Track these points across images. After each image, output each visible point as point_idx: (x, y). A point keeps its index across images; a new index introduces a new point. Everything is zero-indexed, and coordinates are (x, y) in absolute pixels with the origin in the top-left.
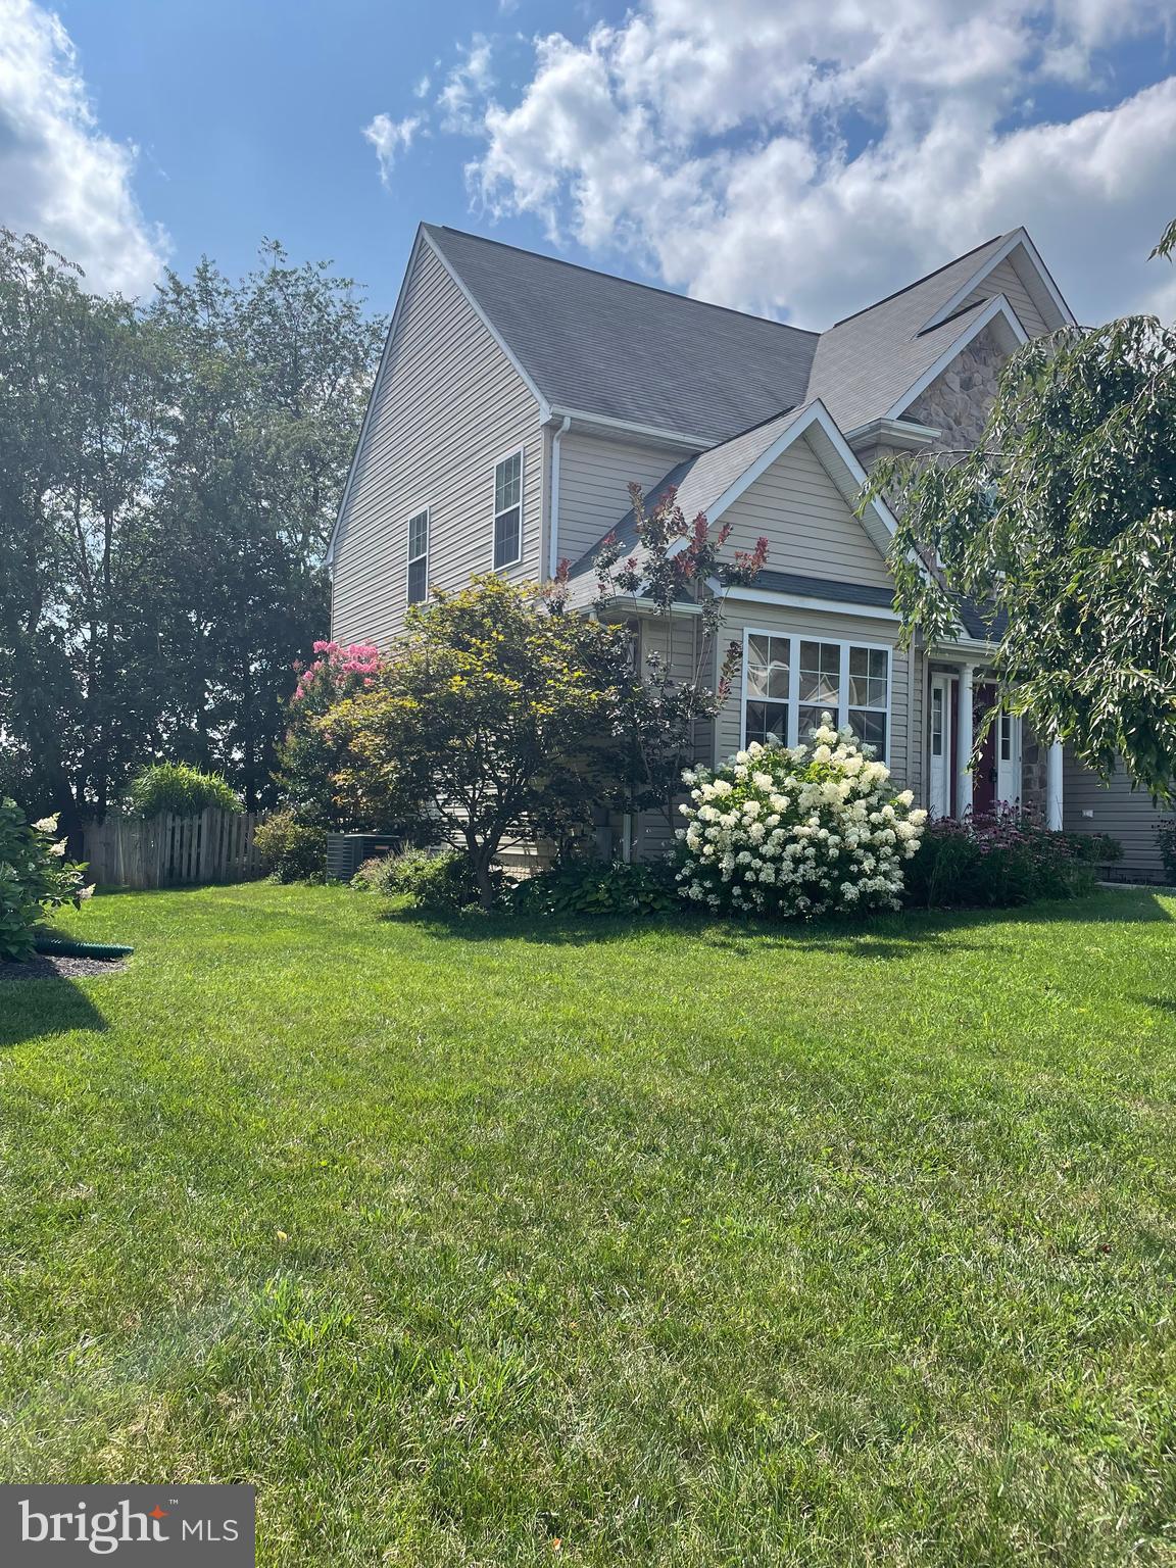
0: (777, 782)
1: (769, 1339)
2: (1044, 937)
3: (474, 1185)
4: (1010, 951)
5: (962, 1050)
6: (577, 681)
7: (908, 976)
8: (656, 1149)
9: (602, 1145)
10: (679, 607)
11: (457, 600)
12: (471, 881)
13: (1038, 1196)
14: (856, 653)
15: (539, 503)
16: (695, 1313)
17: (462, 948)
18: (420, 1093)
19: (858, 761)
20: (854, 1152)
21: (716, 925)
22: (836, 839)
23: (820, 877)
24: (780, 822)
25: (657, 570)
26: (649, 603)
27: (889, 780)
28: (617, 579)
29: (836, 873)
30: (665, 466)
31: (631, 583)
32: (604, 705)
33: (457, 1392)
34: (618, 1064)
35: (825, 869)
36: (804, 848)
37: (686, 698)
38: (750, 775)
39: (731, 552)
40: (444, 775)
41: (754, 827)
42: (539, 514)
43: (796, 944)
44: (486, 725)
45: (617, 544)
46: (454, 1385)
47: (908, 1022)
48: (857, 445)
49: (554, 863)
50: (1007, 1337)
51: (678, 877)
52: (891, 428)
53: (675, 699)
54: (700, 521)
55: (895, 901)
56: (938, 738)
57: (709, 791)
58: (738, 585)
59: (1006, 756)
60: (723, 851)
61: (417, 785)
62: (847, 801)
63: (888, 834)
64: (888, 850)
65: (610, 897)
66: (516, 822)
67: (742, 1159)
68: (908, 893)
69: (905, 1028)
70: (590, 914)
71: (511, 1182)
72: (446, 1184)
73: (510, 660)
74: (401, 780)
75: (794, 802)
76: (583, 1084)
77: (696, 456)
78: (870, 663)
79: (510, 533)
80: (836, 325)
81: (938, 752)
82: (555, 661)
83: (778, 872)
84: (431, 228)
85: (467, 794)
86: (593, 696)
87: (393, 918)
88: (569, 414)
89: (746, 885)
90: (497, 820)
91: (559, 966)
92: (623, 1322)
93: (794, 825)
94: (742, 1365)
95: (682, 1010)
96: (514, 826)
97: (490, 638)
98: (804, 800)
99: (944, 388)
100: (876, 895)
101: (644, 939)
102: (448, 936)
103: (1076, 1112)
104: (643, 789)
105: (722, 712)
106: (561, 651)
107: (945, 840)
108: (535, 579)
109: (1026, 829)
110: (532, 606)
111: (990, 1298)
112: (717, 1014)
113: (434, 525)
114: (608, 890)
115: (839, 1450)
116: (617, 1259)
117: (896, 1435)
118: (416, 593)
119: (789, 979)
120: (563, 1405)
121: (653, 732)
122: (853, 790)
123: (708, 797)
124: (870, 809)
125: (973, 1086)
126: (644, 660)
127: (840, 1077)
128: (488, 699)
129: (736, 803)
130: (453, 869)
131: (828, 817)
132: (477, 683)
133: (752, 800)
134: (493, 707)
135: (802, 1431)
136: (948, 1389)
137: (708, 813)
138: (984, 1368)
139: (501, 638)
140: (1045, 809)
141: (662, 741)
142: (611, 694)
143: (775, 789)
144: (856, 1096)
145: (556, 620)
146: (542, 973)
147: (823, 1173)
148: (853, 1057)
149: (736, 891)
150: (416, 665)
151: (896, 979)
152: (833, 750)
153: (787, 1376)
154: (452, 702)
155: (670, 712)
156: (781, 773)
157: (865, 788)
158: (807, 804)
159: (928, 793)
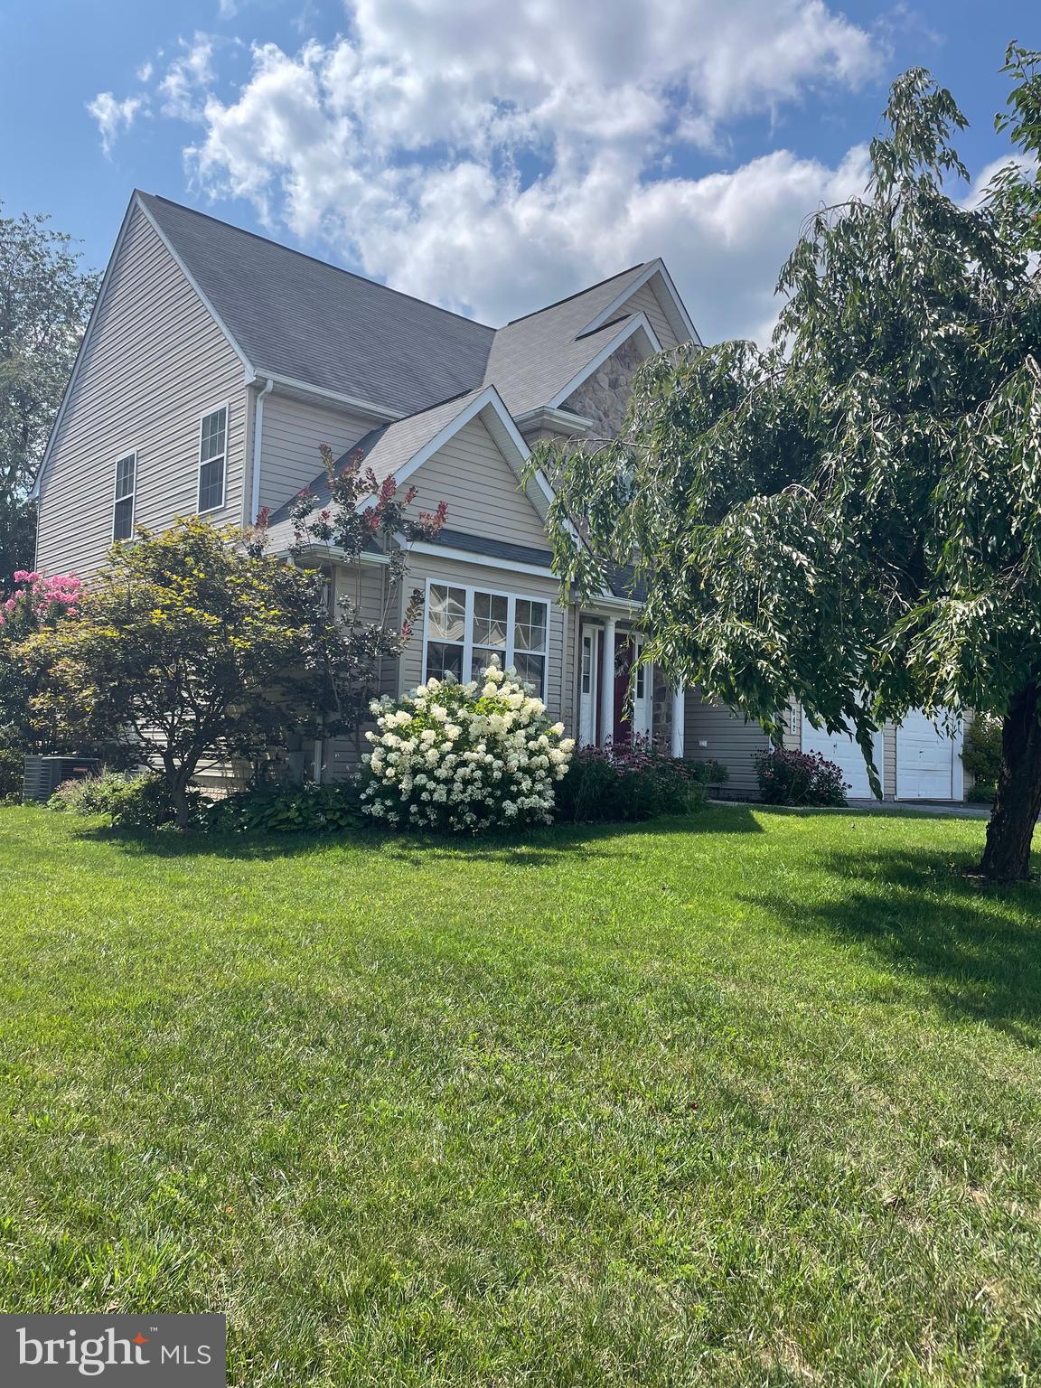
0: (452, 713)
1: (409, 1207)
2: (664, 846)
3: (146, 1087)
4: (637, 858)
5: (592, 943)
6: (273, 618)
7: (553, 881)
8: (323, 1043)
9: (273, 1041)
10: (365, 556)
11: (160, 540)
12: (168, 802)
13: (644, 1064)
14: (521, 604)
15: (242, 455)
16: (345, 1189)
17: (154, 864)
18: (99, 1002)
19: (519, 697)
20: (497, 1035)
21: (395, 839)
22: (499, 763)
23: (485, 797)
24: (453, 748)
25: (347, 523)
26: (340, 551)
27: (545, 713)
28: (312, 528)
29: (499, 793)
30: (359, 431)
31: (325, 534)
32: (299, 641)
33: (112, 1282)
34: (295, 968)
35: (490, 790)
36: (473, 771)
37: (373, 638)
38: (428, 707)
39: (416, 511)
40: (144, 702)
41: (430, 752)
42: (242, 465)
43: (463, 855)
44: (187, 656)
45: (311, 497)
46: (109, 1275)
47: (550, 920)
48: (525, 427)
49: (248, 784)
50: (610, 1187)
51: (363, 797)
52: (552, 415)
53: (364, 637)
54: (389, 482)
55: (547, 816)
56: (586, 678)
57: (391, 720)
58: (421, 540)
59: (640, 695)
60: (403, 774)
61: (115, 711)
62: (510, 731)
63: (543, 759)
64: (542, 773)
65: (300, 815)
66: (212, 746)
67: (399, 1047)
68: (558, 810)
69: (548, 926)
70: (280, 831)
71: (183, 1081)
72: (118, 1087)
73: (209, 596)
74: (99, 704)
75: (465, 731)
76: (260, 987)
77: (386, 425)
78: (532, 613)
79: (214, 480)
80: (510, 324)
81: (586, 690)
82: (253, 599)
83: (449, 792)
84: (145, 197)
85: (166, 719)
86: (288, 633)
87: (88, 837)
88: (272, 377)
89: (422, 804)
90: (194, 743)
91: (247, 879)
92: (278, 1203)
93: (465, 751)
94: (384, 1231)
95: (359, 916)
96: (211, 750)
97: (192, 575)
98: (474, 730)
99: (596, 385)
100: (532, 811)
101: (330, 853)
102: (141, 853)
103: (679, 993)
104: (334, 717)
105: (405, 651)
106: (259, 591)
107: (589, 764)
108: (238, 524)
109: (654, 758)
110: (233, 549)
111: (599, 1154)
112: (388, 919)
113: (140, 469)
114: (298, 809)
115: (461, 1300)
116: (276, 1145)
117: (512, 1281)
118: (122, 529)
119: (454, 885)
120: (214, 1285)
121: (343, 666)
122: (515, 721)
123: (391, 726)
124: (528, 738)
125: (599, 973)
126: (336, 602)
127: (490, 970)
128: (188, 631)
129: (415, 732)
130: (150, 790)
131: (493, 744)
132: (178, 616)
133: (430, 729)
134: (194, 638)
135: (431, 1286)
136: (557, 1237)
137: (390, 740)
138: (590, 1215)
139: (202, 575)
140: (670, 740)
141: (351, 675)
142: (305, 631)
143: (449, 719)
144: (503, 986)
145: (255, 562)
146: (231, 886)
147: (468, 1055)
148: (503, 952)
149: (414, 808)
150: (117, 597)
151: (544, 883)
152: (499, 687)
153: (422, 1239)
154: (152, 634)
155: (358, 649)
156: (455, 705)
157: (525, 720)
158: (477, 733)
159: (578, 725)
